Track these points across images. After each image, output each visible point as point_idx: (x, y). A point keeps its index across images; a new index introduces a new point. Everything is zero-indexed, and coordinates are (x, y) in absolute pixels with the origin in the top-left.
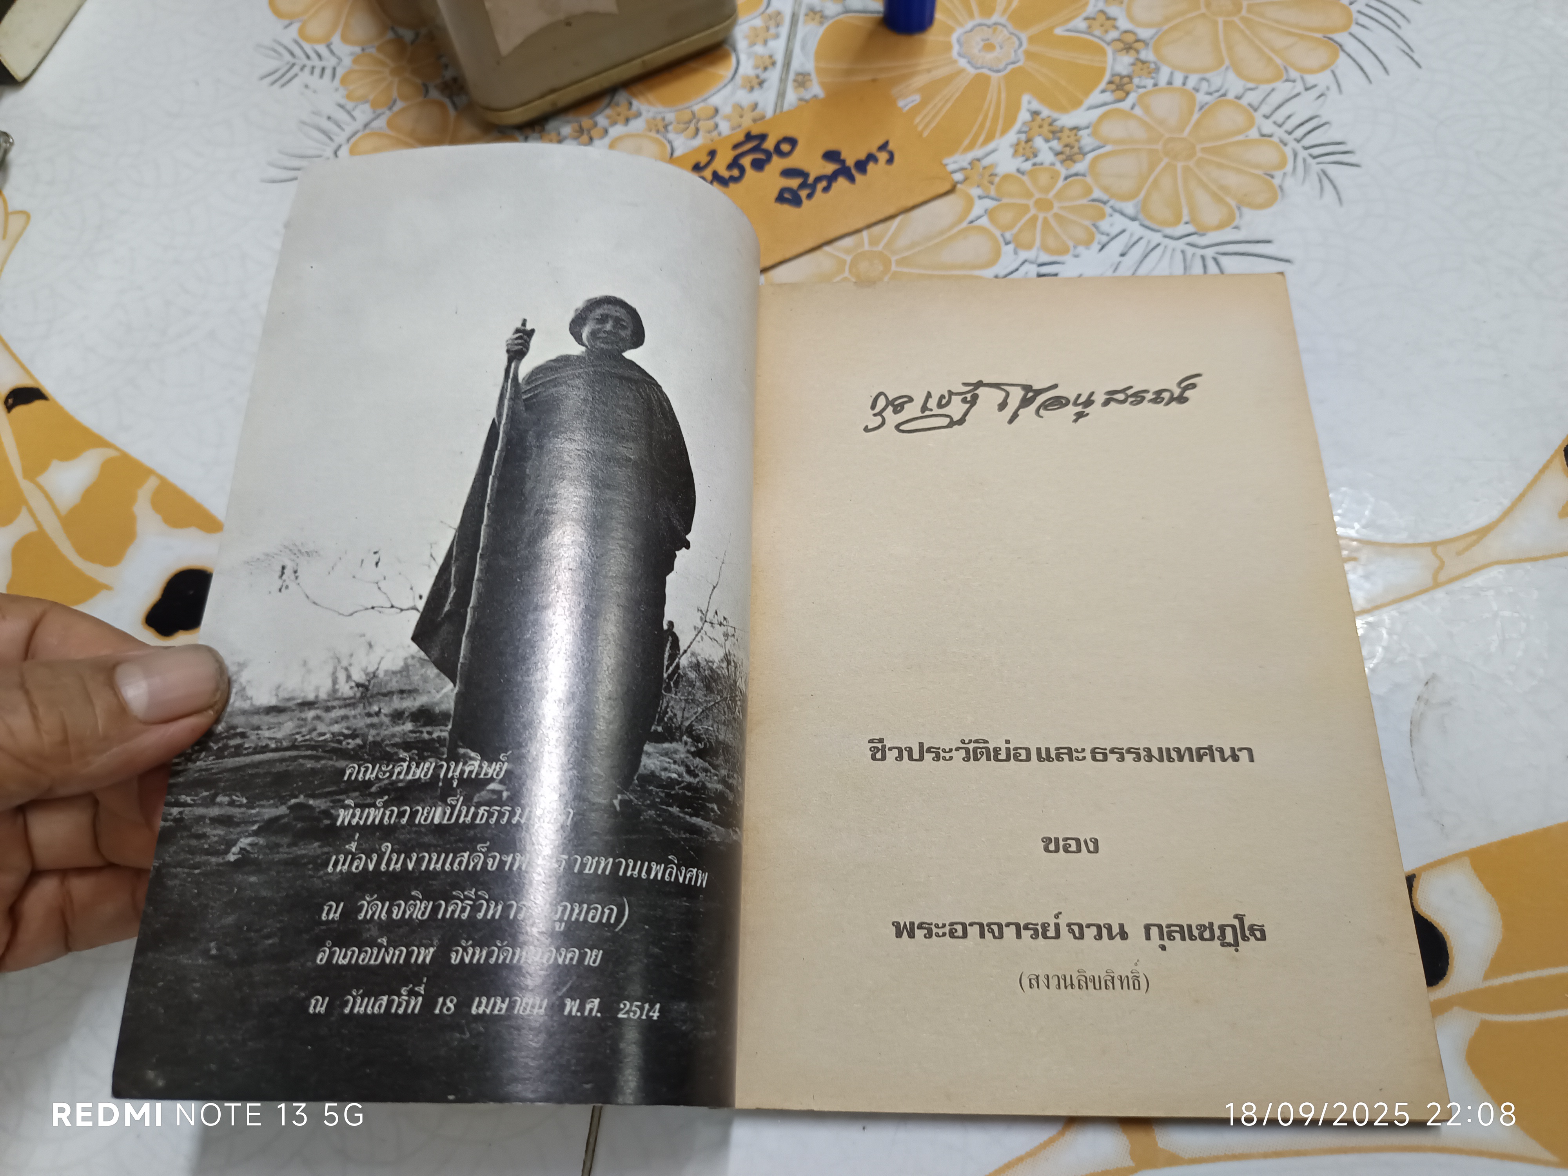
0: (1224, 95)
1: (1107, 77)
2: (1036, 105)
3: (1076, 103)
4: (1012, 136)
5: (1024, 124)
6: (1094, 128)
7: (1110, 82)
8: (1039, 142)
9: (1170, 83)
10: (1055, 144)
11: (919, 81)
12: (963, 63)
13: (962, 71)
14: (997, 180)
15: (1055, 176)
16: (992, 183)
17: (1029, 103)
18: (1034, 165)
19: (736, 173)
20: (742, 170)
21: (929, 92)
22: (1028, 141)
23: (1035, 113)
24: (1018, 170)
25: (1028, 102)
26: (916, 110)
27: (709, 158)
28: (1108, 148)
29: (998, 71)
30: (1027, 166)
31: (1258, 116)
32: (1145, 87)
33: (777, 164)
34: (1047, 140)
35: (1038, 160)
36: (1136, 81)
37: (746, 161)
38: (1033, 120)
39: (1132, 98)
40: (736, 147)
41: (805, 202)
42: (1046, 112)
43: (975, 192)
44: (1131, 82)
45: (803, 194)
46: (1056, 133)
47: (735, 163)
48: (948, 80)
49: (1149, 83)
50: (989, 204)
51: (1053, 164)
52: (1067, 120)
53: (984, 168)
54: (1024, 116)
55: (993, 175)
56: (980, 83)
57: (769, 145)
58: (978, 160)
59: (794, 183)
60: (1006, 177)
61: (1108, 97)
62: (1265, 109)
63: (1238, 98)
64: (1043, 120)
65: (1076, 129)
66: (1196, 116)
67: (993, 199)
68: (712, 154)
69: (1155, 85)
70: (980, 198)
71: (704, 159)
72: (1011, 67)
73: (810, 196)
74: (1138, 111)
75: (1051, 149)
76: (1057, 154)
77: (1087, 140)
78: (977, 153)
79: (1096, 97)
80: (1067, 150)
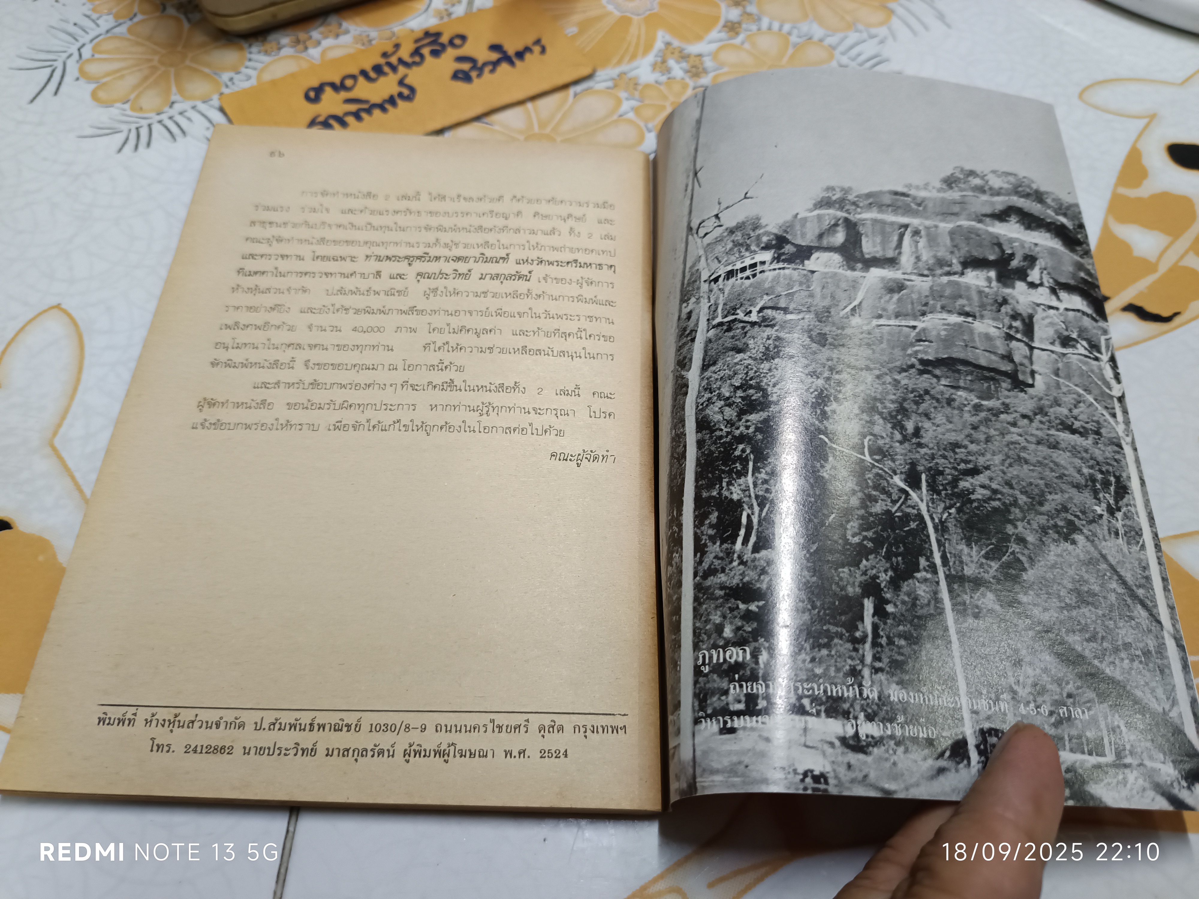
0: (810, 39)
1: (722, 22)
2: (668, 38)
3: (699, 38)
4: (650, 58)
5: (660, 51)
6: (714, 55)
7: (725, 26)
8: (671, 63)
9: (770, 28)
10: (684, 65)
11: (577, 18)
12: (610, 8)
13: (610, 13)
14: (640, 88)
15: (685, 86)
16: (635, 89)
17: (663, 37)
18: (669, 78)
19: (417, 59)
20: (422, 57)
21: (584, 26)
22: (664, 62)
23: (668, 44)
24: (657, 82)
25: (661, 37)
26: (574, 37)
27: (394, 49)
28: (725, 70)
29: (638, 15)
30: (664, 79)
31: (837, 53)
32: (750, 31)
33: (451, 53)
34: (678, 62)
35: (670, 75)
36: (744, 26)
37: (426, 51)
38: (667, 49)
39: (741, 37)
40: (417, 41)
41: (476, 81)
42: (676, 43)
43: (623, 95)
44: (740, 27)
45: (474, 74)
46: (684, 57)
47: (417, 52)
48: (599, 18)
49: (754, 27)
50: (634, 103)
51: (683, 79)
52: (694, 49)
53: (630, 79)
54: (659, 45)
55: (636, 84)
56: (624, 22)
57: (444, 39)
58: (625, 73)
59: (466, 66)
60: (647, 86)
61: (723, 35)
62: (842, 48)
63: (821, 40)
64: (674, 49)
65: (700, 56)
66: (790, 51)
67: (636, 100)
68: (397, 46)
69: (759, 29)
70: (627, 99)
71: (390, 49)
72: (648, 13)
73: (479, 76)
74: (747, 46)
75: (681, 68)
76: (687, 72)
77: (708, 63)
78: (624, 68)
79: (714, 34)
80: (694, 70)
